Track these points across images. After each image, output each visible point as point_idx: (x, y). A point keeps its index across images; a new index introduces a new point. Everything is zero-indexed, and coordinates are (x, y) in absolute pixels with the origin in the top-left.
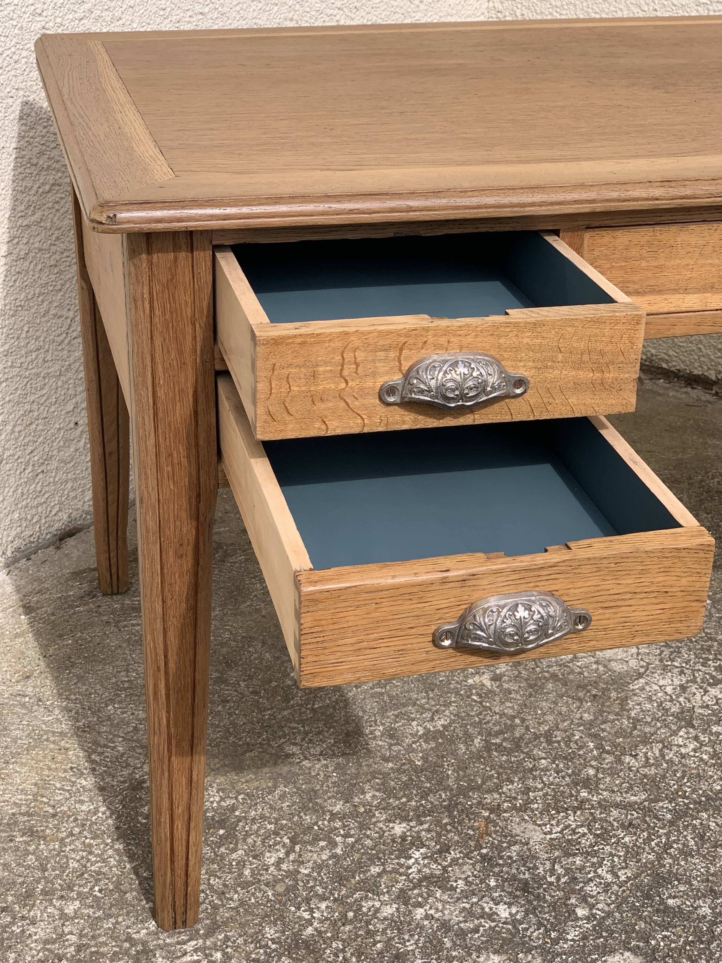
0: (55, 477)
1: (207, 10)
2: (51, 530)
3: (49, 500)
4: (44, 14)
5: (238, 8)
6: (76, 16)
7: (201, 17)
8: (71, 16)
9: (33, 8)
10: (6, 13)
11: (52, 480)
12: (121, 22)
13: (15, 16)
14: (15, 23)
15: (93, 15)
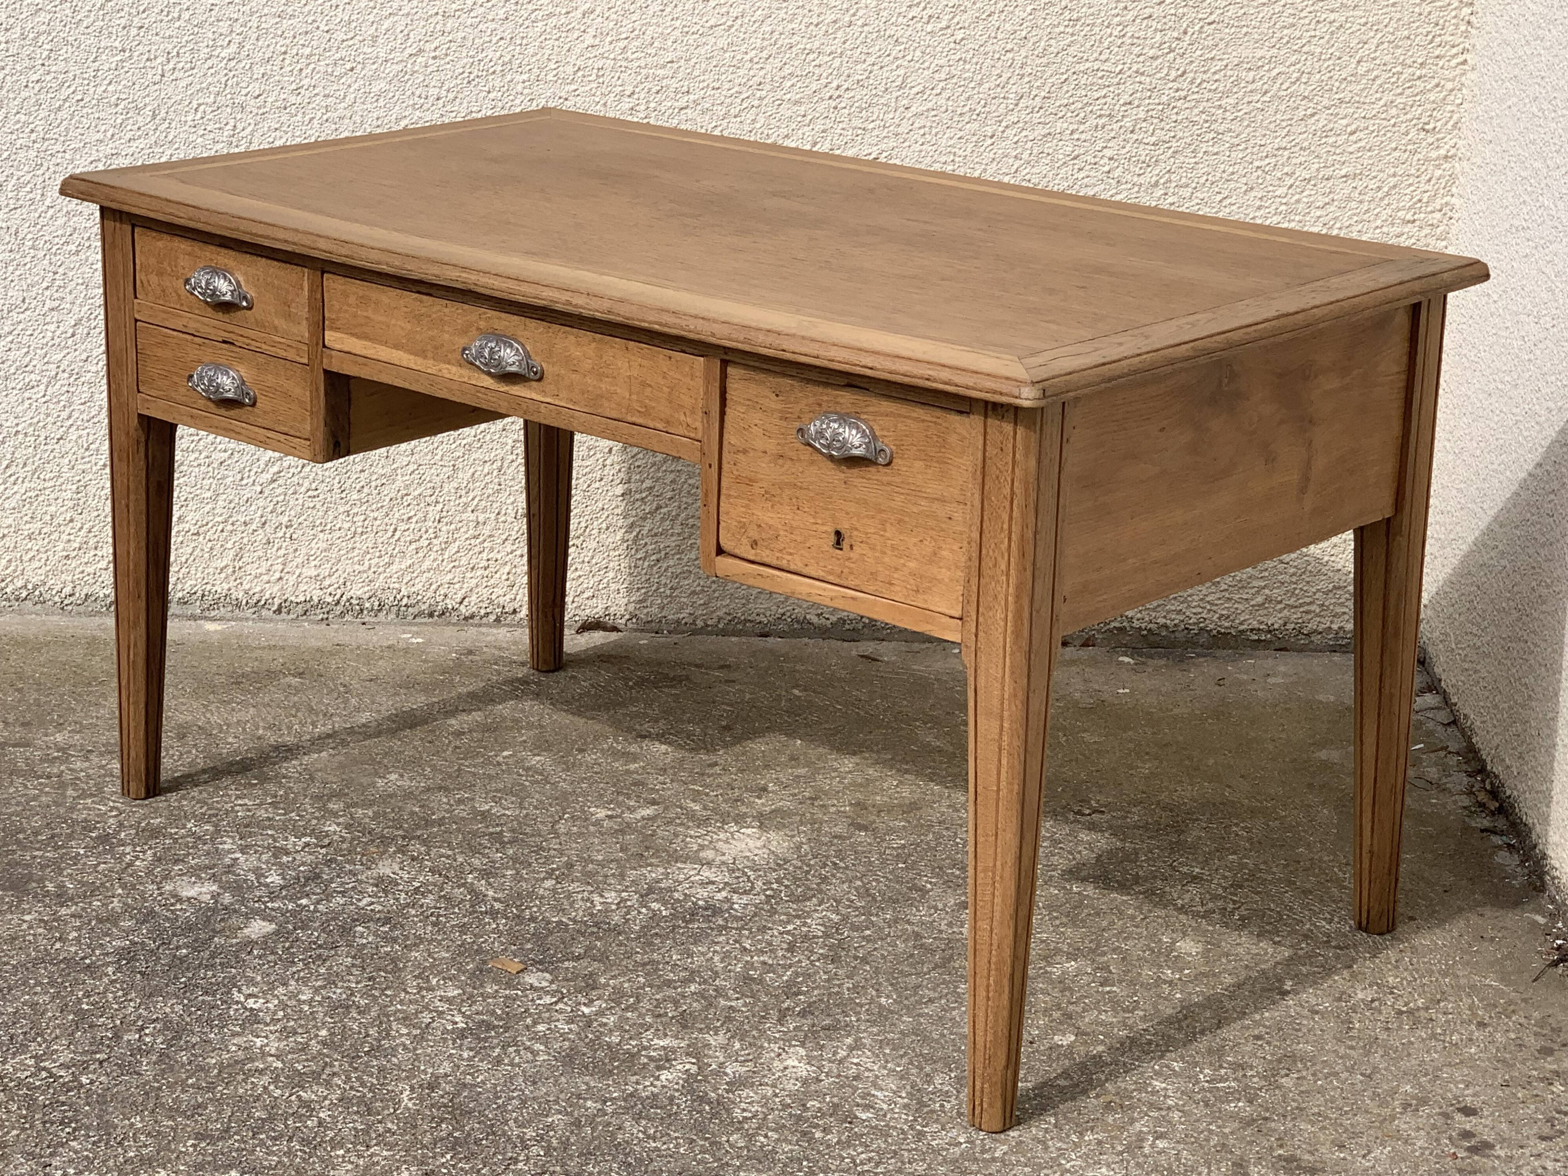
0: (593, 557)
1: (872, 126)
2: (580, 613)
3: (581, 580)
4: (636, 96)
5: (922, 132)
6: (676, 104)
7: (860, 132)
8: (669, 104)
9: (621, 88)
10: (588, 88)
11: (587, 559)
12: (738, 119)
13: (599, 93)
14: (597, 99)
15: (699, 107)
